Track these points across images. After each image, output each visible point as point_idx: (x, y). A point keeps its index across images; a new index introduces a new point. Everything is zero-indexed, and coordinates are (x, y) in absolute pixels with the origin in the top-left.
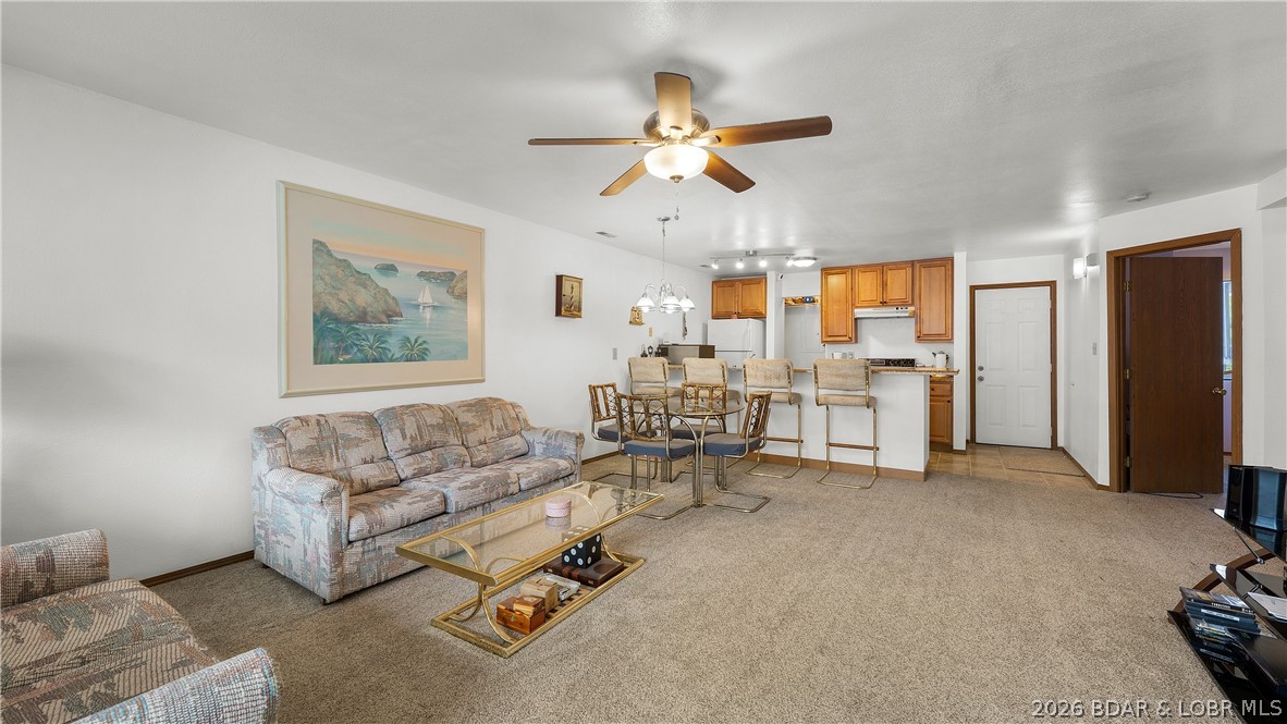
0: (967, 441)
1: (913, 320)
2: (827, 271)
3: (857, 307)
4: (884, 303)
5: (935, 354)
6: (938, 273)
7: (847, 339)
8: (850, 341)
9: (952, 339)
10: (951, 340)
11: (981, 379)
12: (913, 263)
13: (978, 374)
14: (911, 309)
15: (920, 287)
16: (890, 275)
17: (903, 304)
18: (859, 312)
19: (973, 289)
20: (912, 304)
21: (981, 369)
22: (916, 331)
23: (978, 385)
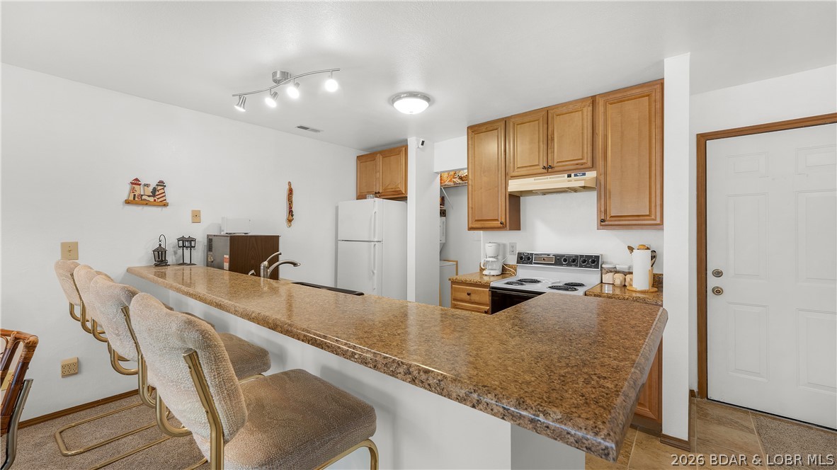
0: (692, 392)
1: (594, 195)
2: (476, 131)
3: (513, 177)
4: (549, 169)
5: (631, 249)
6: (635, 111)
7: (497, 224)
8: (502, 227)
9: (662, 223)
10: (659, 225)
11: (718, 291)
12: (593, 100)
13: (712, 282)
14: (591, 175)
15: (606, 137)
16: (558, 126)
17: (578, 168)
18: (515, 186)
19: (703, 140)
20: (593, 167)
21: (718, 274)
22: (599, 211)
23: (712, 300)
